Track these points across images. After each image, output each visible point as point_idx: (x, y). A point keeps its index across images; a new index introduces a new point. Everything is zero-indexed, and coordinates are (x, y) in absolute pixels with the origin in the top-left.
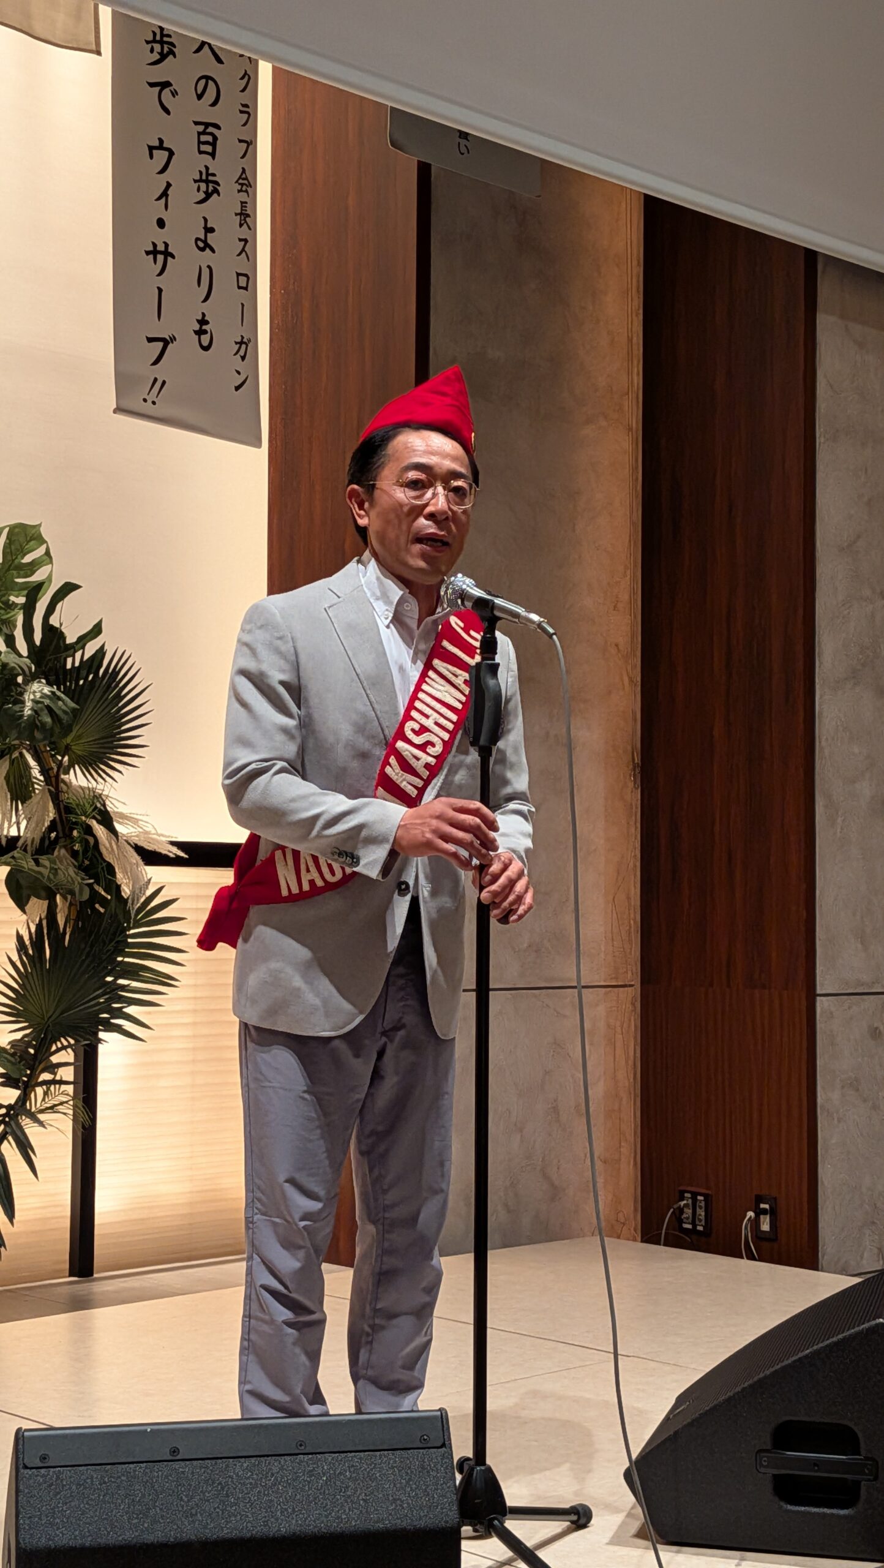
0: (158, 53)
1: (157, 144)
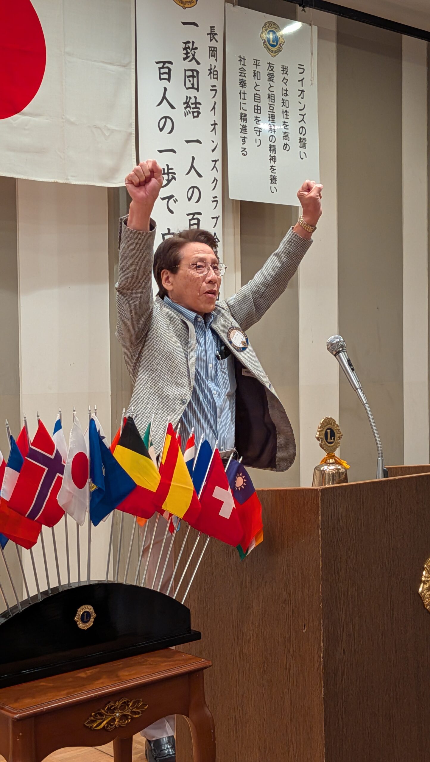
0: (167, 180)
1: (167, 232)
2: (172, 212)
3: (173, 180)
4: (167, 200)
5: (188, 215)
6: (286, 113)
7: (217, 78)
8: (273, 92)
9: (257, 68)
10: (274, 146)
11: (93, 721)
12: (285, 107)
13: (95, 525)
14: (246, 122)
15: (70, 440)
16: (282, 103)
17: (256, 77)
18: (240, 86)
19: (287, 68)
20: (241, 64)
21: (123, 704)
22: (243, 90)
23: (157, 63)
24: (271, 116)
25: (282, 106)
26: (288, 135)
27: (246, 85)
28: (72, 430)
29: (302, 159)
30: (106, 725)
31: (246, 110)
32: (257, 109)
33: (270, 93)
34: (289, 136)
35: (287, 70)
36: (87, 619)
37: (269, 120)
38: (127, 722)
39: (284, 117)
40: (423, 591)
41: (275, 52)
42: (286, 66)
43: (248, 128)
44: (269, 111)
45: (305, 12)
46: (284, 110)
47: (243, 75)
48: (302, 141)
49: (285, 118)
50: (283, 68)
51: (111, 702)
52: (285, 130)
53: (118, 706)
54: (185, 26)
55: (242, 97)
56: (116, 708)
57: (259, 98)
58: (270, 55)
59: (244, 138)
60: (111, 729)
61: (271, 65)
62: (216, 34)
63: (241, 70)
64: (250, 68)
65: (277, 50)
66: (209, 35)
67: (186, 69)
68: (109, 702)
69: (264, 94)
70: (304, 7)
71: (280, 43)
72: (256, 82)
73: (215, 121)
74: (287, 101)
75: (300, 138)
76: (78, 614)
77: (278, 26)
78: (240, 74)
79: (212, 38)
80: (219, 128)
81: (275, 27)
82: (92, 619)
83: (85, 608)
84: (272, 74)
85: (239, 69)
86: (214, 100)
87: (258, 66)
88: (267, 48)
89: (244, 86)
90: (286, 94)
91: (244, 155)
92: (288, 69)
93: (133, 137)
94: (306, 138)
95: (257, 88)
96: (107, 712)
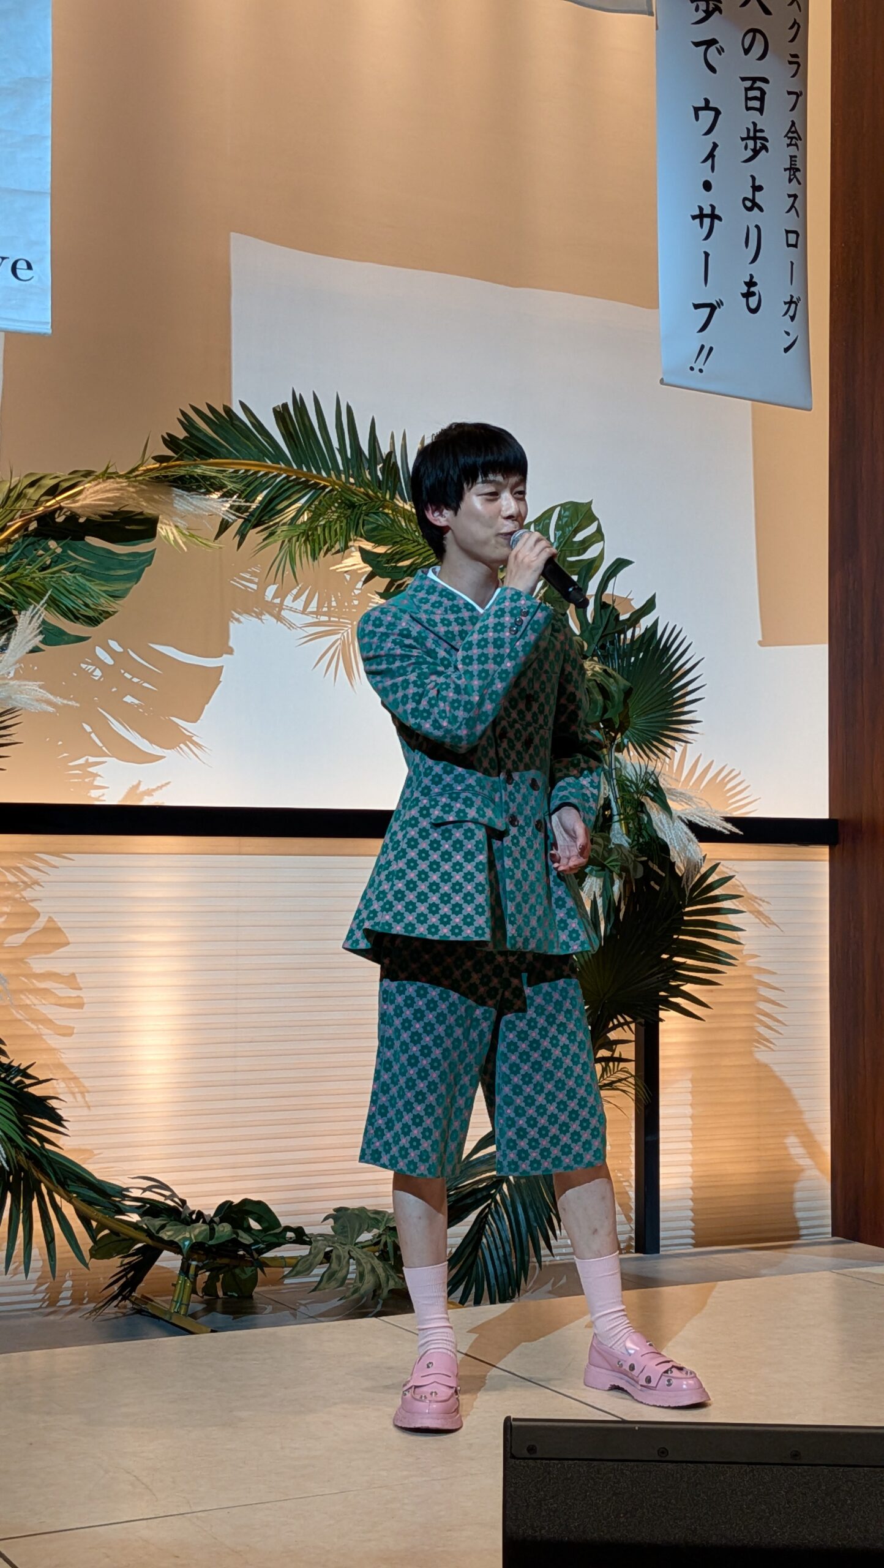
0: (704, 11)
1: (702, 104)
2: (713, 69)
3: (717, 13)
4: (704, 47)
5: (743, 79)
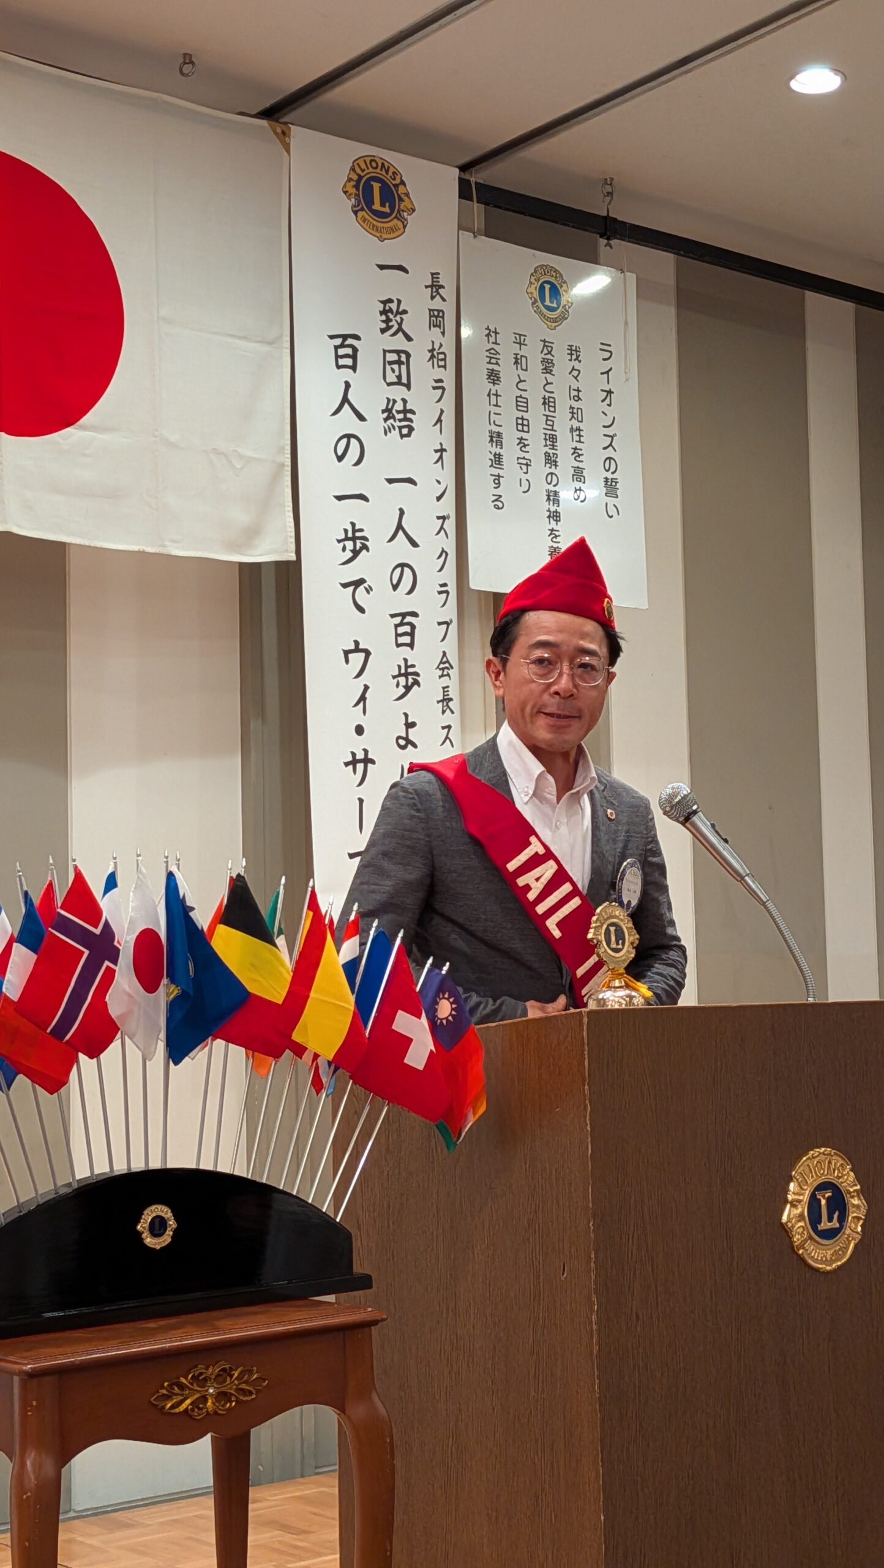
0: (351, 550)
1: (352, 647)
2: (360, 610)
3: (364, 551)
4: (351, 588)
5: (393, 616)
6: (578, 431)
7: (445, 367)
8: (552, 392)
9: (520, 349)
10: (556, 493)
11: (168, 1397)
12: (576, 421)
13: (176, 1063)
14: (501, 448)
15: (130, 904)
16: (571, 415)
17: (519, 366)
18: (489, 382)
19: (578, 350)
20: (491, 341)
21: (221, 1373)
22: (494, 389)
23: (332, 337)
24: (550, 438)
25: (571, 420)
26: (582, 473)
27: (500, 379)
28: (135, 888)
29: (611, 517)
30: (190, 1407)
31: (500, 426)
32: (523, 425)
33: (547, 395)
34: (584, 474)
35: (578, 353)
36: (160, 1230)
37: (544, 444)
38: (228, 1405)
39: (574, 441)
40: (789, 1220)
41: (555, 320)
42: (576, 347)
43: (504, 460)
44: (544, 429)
45: (611, 247)
46: (574, 427)
47: (493, 361)
48: (609, 483)
49: (576, 441)
50: (571, 350)
51: (200, 1366)
52: (577, 464)
53: (212, 1374)
54: (385, 271)
55: (493, 401)
56: (208, 1379)
57: (525, 405)
58: (546, 326)
59: (497, 478)
60: (199, 1415)
61: (547, 344)
62: (442, 287)
63: (490, 353)
64: (507, 351)
65: (558, 317)
66: (430, 289)
67: (386, 349)
68: (196, 1366)
69: (535, 399)
70: (608, 239)
71: (565, 303)
72: (519, 375)
73: (441, 444)
74: (579, 411)
75: (606, 479)
76: (144, 1219)
77: (560, 274)
78: (488, 359)
79: (434, 294)
80: (450, 457)
81: (554, 274)
82: (169, 1231)
83: (156, 1210)
84: (550, 361)
85: (487, 351)
86: (440, 405)
87: (522, 346)
88: (540, 313)
89: (495, 382)
90: (578, 396)
91: (498, 508)
92: (580, 352)
93: (287, 471)
94: (617, 479)
95: (521, 386)
96: (193, 1385)
